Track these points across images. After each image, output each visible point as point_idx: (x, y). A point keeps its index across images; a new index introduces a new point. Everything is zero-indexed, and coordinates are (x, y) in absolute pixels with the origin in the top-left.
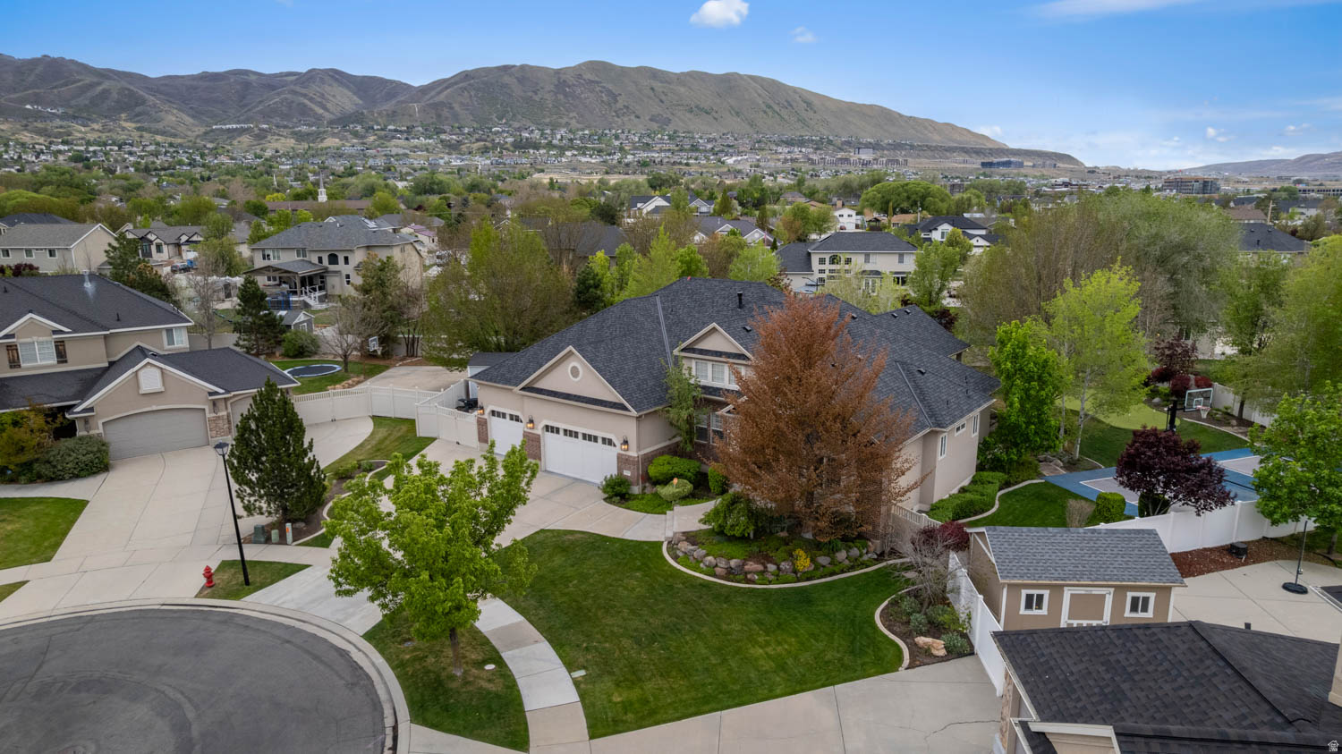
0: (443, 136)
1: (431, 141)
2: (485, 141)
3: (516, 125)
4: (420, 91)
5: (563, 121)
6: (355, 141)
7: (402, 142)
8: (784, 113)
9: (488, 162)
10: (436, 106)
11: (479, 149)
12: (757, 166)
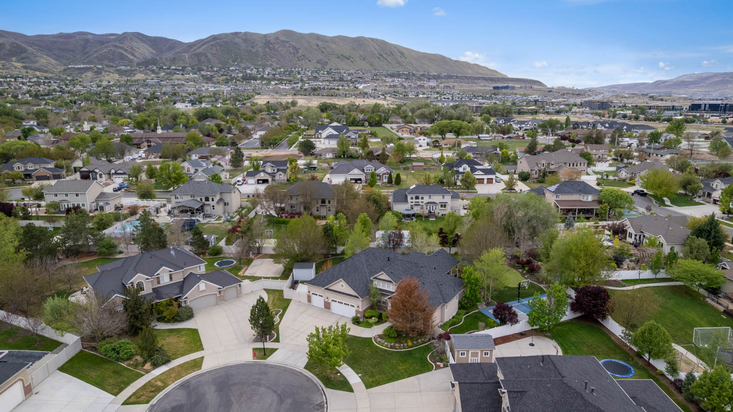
0: (203, 73)
1: (196, 76)
2: (227, 75)
3: (243, 66)
4: (189, 46)
5: (269, 63)
6: (153, 75)
7: (180, 76)
8: (389, 58)
9: (229, 89)
10: (198, 55)
11: (223, 80)
12: (375, 90)
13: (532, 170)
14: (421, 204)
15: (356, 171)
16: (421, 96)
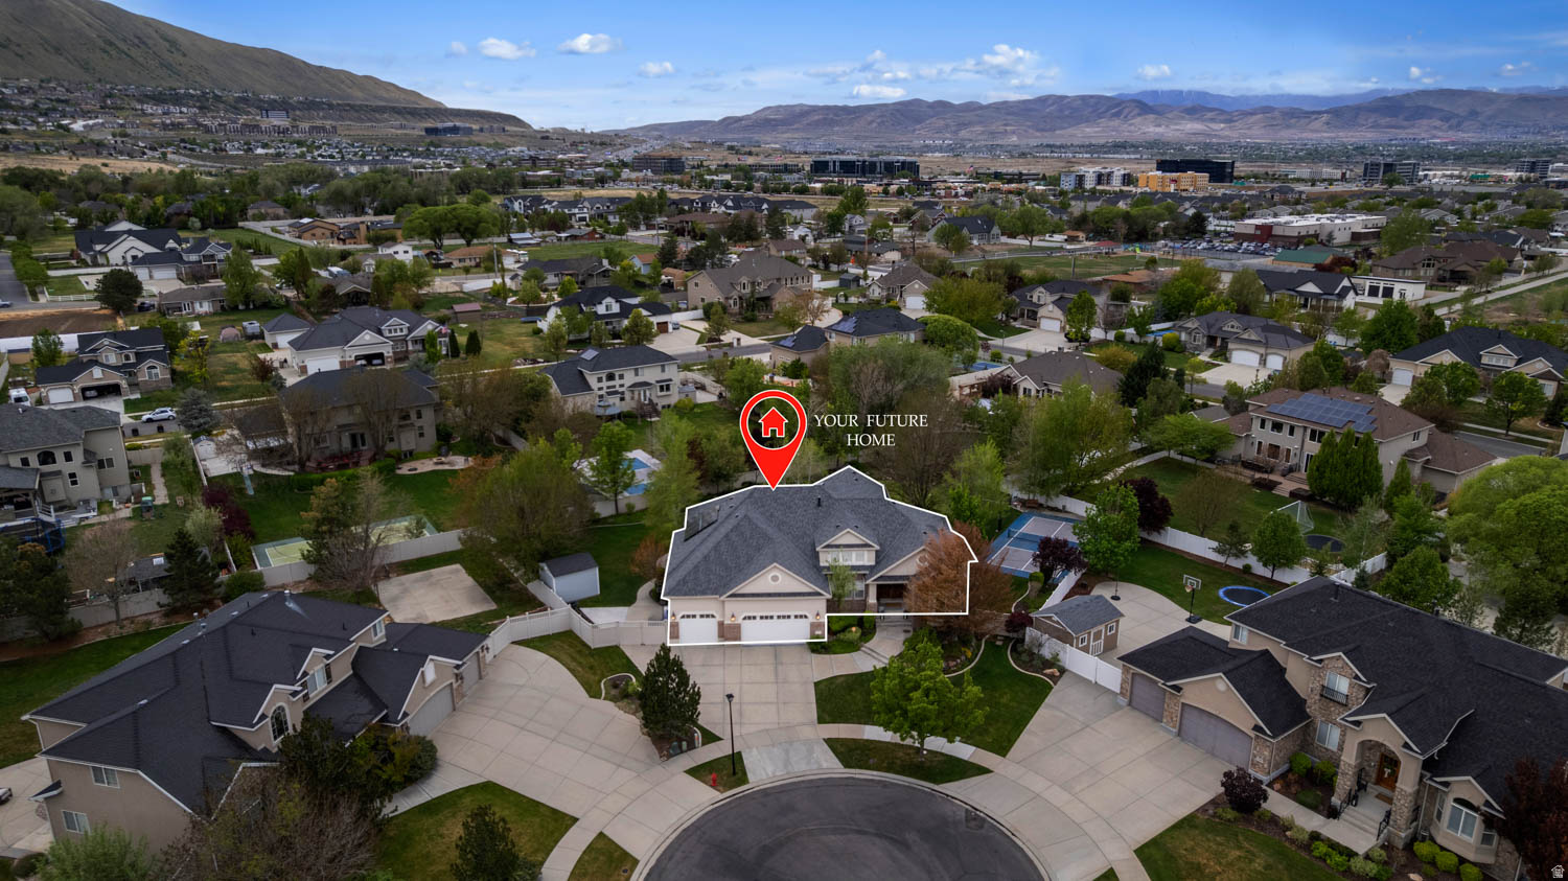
12: (125, 135)
13: (727, 298)
14: (621, 390)
15: (367, 337)
16: (260, 151)
